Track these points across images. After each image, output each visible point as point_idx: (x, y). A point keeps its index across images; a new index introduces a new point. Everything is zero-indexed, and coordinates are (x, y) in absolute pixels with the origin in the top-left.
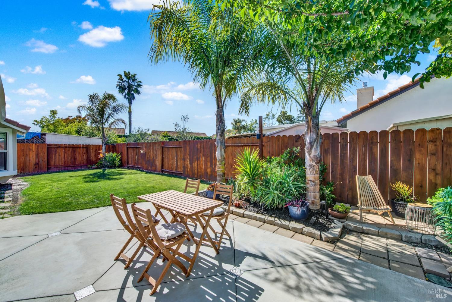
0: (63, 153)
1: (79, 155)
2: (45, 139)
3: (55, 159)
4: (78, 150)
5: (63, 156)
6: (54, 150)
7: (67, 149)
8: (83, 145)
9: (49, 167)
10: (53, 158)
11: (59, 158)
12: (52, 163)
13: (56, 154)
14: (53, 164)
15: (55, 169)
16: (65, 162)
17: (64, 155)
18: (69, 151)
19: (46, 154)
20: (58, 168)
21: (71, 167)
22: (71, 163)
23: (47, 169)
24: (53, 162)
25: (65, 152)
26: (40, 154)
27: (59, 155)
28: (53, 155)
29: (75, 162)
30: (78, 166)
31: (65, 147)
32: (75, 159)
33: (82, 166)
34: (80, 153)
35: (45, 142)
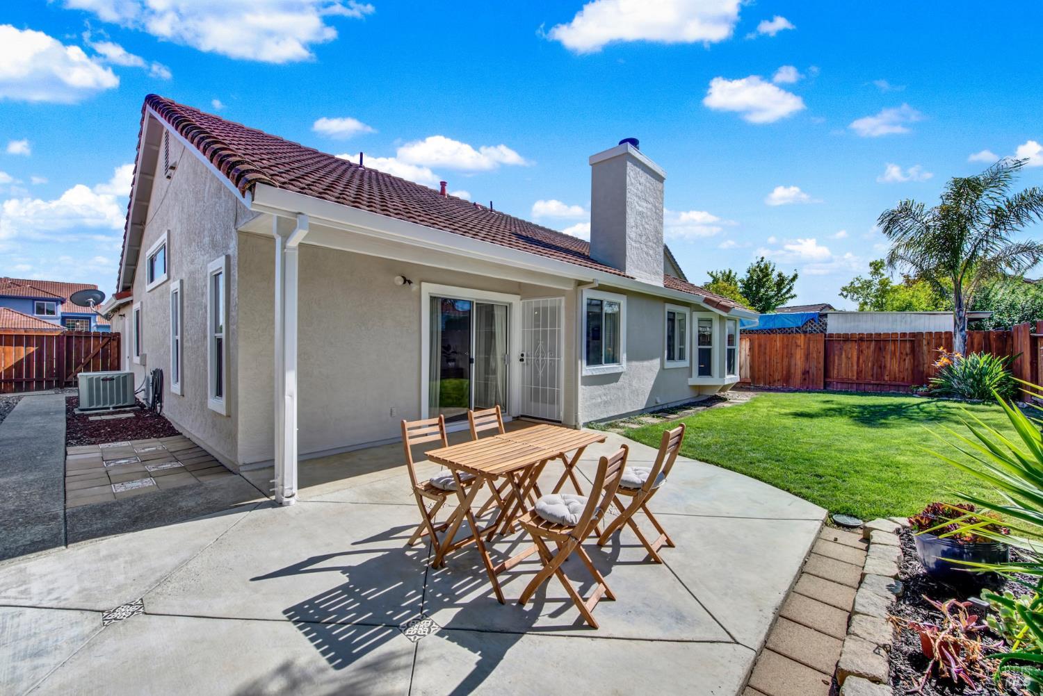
0: (855, 354)
2: (826, 324)
3: (840, 364)
4: (891, 347)
5: (855, 359)
6: (839, 347)
7: (864, 345)
8: (904, 334)
9: (829, 380)
10: (836, 364)
11: (846, 364)
13: (841, 354)
14: (835, 376)
15: (839, 386)
16: (859, 372)
17: (858, 358)
18: (869, 348)
19: (822, 354)
20: (845, 386)
21: (873, 384)
22: (872, 375)
23: (822, 384)
24: (836, 372)
25: (860, 352)
26: (812, 354)
27: (847, 358)
29: (882, 375)
30: (890, 385)
32: (882, 367)
33: (899, 386)
35: (825, 329)
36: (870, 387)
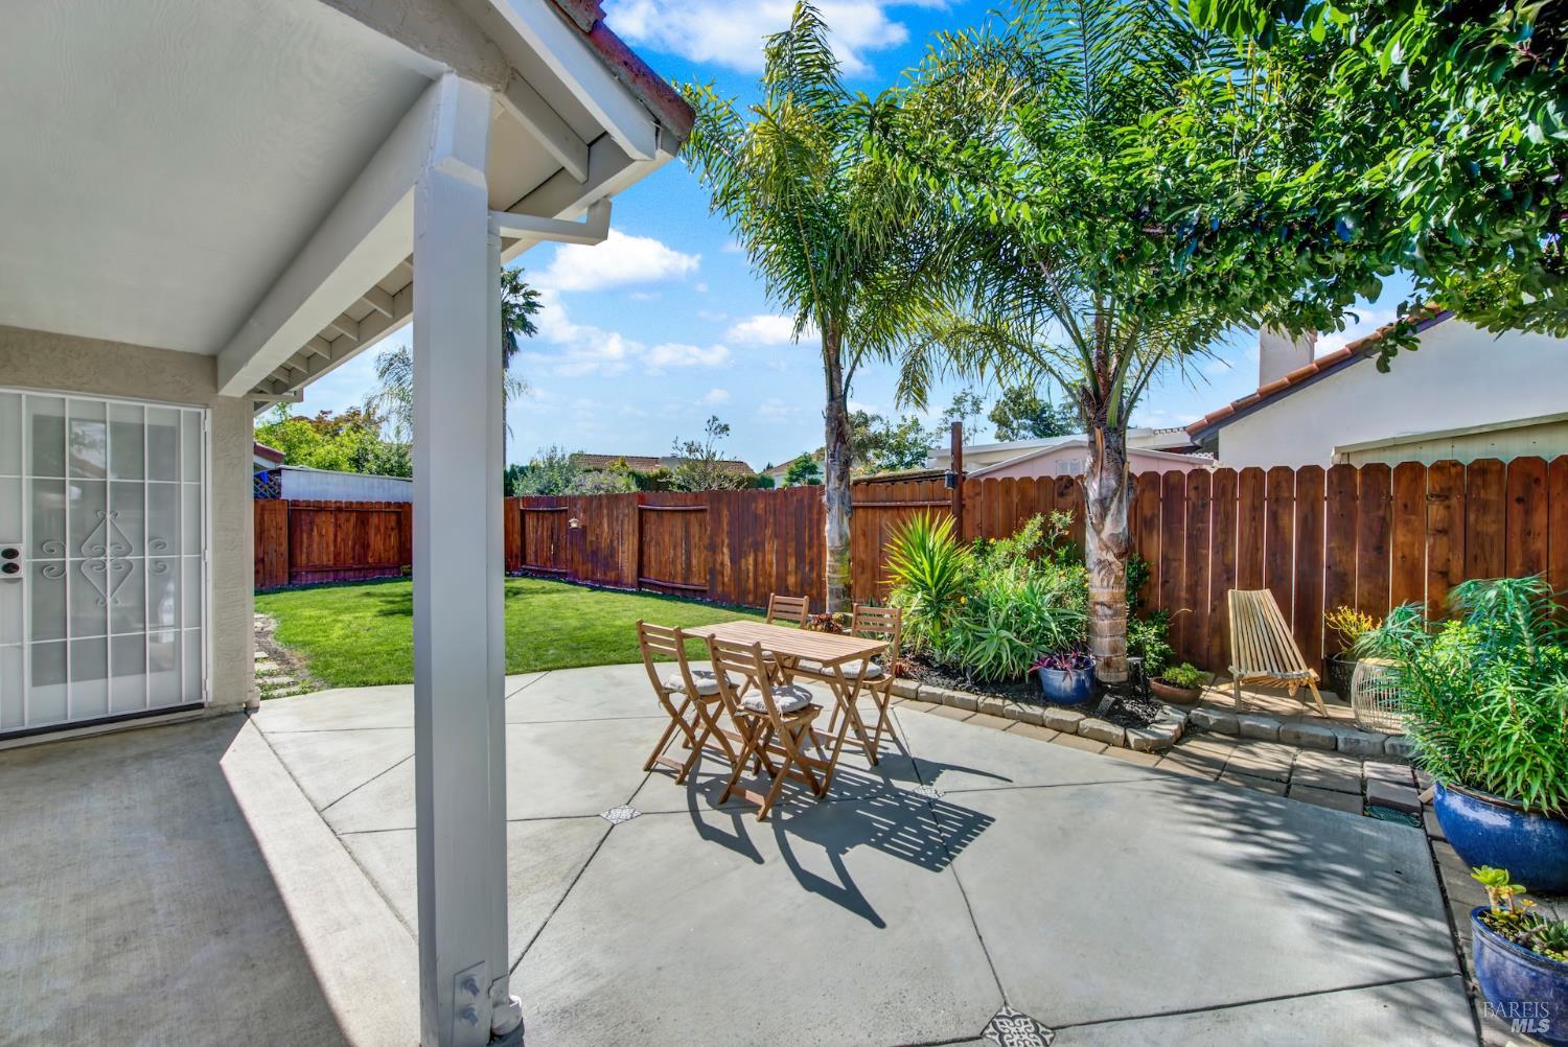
0: (331, 529)
1: (376, 535)
2: (280, 485)
3: (310, 545)
4: (374, 520)
5: (332, 537)
6: (308, 521)
7: (342, 517)
8: (388, 504)
9: (294, 570)
10: (305, 545)
11: (319, 544)
12: (302, 559)
13: (312, 530)
14: (304, 562)
15: (310, 577)
16: (337, 555)
17: (336, 536)
18: (348, 520)
19: (285, 531)
20: (318, 575)
21: (355, 570)
22: (353, 558)
23: (287, 575)
24: (304, 557)
25: (337, 526)
26: (269, 530)
27: (321, 535)
28: (305, 536)
29: (366, 556)
30: (374, 569)
31: (339, 510)
32: (366, 546)
33: (385, 568)
34: (378, 528)
35: (279, 493)
36: (351, 573)
